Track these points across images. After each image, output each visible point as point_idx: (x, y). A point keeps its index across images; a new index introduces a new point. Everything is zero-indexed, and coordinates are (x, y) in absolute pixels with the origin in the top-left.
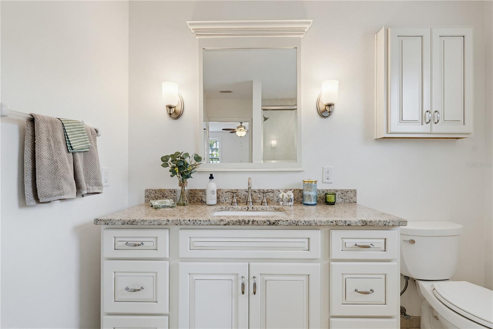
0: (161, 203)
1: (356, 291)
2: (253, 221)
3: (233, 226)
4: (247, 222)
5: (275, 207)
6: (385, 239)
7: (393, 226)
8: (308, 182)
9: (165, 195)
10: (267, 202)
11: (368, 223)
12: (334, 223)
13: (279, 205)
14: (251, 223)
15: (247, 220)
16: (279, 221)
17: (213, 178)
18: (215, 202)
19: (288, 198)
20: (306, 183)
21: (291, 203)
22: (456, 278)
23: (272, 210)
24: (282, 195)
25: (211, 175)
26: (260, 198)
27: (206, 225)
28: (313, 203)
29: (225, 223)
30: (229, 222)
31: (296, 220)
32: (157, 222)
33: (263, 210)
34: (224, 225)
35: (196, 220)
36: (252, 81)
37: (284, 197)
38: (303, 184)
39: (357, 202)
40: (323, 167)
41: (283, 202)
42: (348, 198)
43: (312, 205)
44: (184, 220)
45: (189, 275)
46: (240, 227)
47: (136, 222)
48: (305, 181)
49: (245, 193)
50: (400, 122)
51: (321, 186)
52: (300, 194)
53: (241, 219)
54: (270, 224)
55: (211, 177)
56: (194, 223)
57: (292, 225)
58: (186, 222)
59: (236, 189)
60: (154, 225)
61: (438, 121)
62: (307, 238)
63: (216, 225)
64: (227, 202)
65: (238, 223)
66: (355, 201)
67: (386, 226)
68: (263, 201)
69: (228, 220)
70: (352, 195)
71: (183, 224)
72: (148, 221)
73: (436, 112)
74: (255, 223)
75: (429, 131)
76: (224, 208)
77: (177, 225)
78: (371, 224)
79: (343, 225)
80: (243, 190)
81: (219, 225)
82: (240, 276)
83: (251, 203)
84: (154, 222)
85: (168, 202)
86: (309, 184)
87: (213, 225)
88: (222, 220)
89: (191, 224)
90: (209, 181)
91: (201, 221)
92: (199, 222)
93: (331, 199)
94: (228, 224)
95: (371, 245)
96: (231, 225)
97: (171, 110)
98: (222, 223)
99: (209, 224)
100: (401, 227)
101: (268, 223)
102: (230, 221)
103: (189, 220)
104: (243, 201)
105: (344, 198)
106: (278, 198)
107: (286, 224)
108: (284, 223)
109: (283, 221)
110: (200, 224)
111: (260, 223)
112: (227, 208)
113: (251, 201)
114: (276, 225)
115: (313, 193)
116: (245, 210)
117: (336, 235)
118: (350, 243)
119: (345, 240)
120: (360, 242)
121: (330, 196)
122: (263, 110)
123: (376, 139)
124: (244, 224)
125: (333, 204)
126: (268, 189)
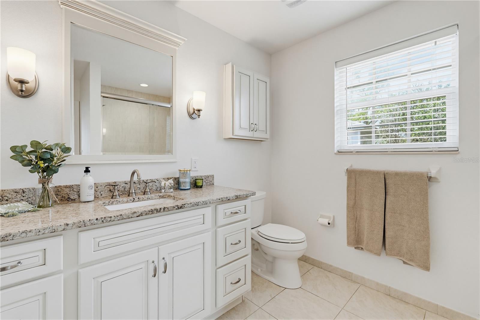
0: (9, 208)
1: (231, 244)
2: (165, 208)
3: (146, 216)
4: (159, 210)
5: (160, 195)
6: (245, 206)
7: (250, 196)
8: (184, 171)
9: (6, 198)
10: (149, 192)
11: (238, 197)
12: (221, 199)
13: (161, 192)
14: (162, 210)
15: (158, 207)
16: (185, 204)
17: (89, 171)
18: (92, 198)
19: (170, 185)
20: (182, 172)
21: (172, 190)
22: (264, 223)
23: (156, 198)
24: (164, 183)
25: (87, 168)
26: (140, 188)
27: (117, 221)
28: (189, 188)
29: (138, 214)
30: (142, 213)
31: (197, 201)
32: (50, 230)
33: (148, 199)
34: (137, 217)
35: (105, 218)
36: (89, 63)
37: (166, 185)
38: (179, 172)
39: (214, 184)
40: (191, 159)
41: (164, 190)
42: (209, 181)
43: (187, 189)
44: (90, 220)
45: (93, 279)
46: (153, 215)
47: (11, 236)
48: (181, 170)
49: (124, 185)
50: (239, 129)
51: (193, 174)
52: (175, 181)
53: (153, 208)
54: (178, 208)
55: (87, 171)
56: (103, 221)
57: (194, 206)
58: (92, 222)
59: (114, 181)
60: (44, 234)
61: (257, 130)
62: (202, 215)
63: (128, 218)
64: (103, 196)
65: (151, 213)
66: (213, 183)
67: (246, 197)
68: (146, 191)
69: (140, 212)
70: (211, 179)
71: (89, 225)
72: (34, 232)
73: (252, 124)
74: (166, 209)
75: (252, 136)
76: (107, 202)
77: (80, 227)
78: (241, 197)
79: (226, 200)
80: (122, 182)
81: (132, 217)
82: (151, 261)
83: (134, 194)
84: (44, 231)
85: (20, 206)
86: (184, 173)
87: (125, 219)
88: (135, 212)
89: (99, 223)
90: (85, 175)
91: (111, 217)
92: (109, 219)
93: (199, 183)
94: (141, 215)
95: (239, 211)
96: (144, 215)
97: (24, 85)
98: (135, 215)
99: (120, 219)
100: (252, 197)
101: (177, 208)
102: (143, 211)
103: (97, 219)
104: (121, 193)
105: (206, 182)
106: (156, 187)
107: (190, 206)
108: (189, 205)
109: (188, 204)
110: (110, 220)
111: (170, 209)
112: (111, 202)
113: (134, 192)
114: (183, 208)
115: (188, 180)
116: (131, 201)
117: (221, 208)
118: (228, 212)
119: (225, 211)
120: (234, 210)
121: (199, 181)
122: (103, 97)
123: (225, 139)
124: (156, 212)
125: (201, 187)
126: (148, 179)
